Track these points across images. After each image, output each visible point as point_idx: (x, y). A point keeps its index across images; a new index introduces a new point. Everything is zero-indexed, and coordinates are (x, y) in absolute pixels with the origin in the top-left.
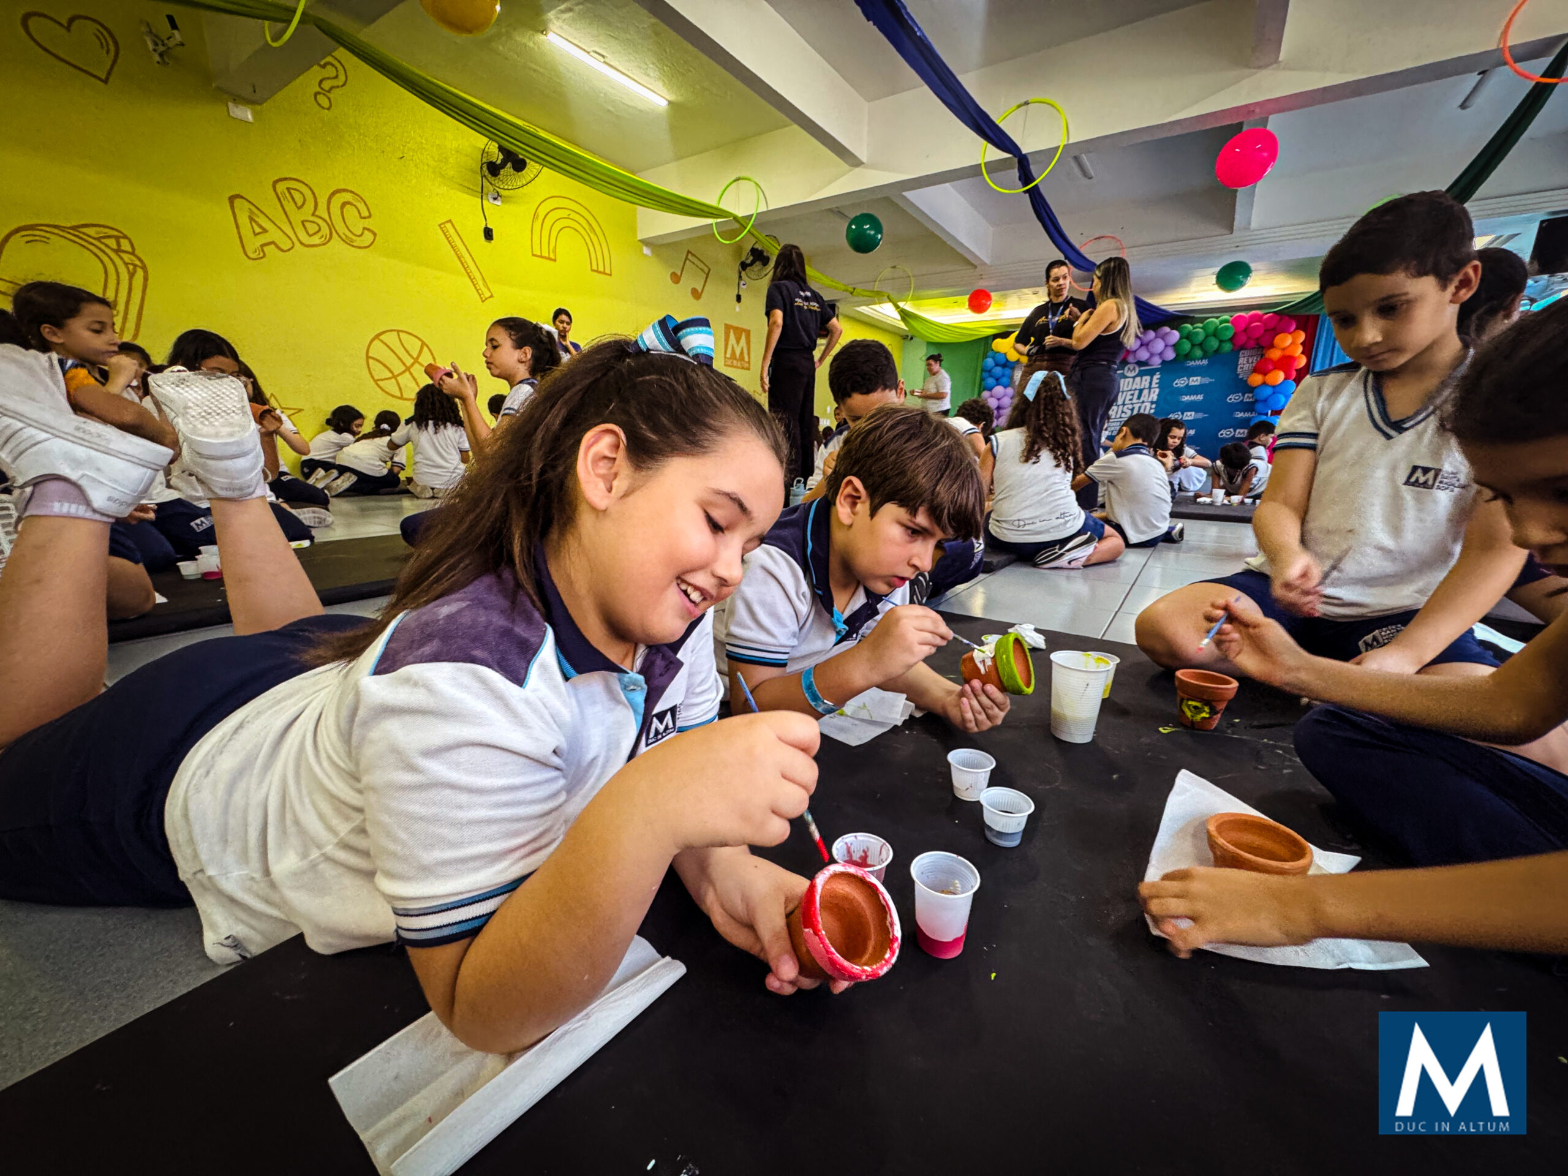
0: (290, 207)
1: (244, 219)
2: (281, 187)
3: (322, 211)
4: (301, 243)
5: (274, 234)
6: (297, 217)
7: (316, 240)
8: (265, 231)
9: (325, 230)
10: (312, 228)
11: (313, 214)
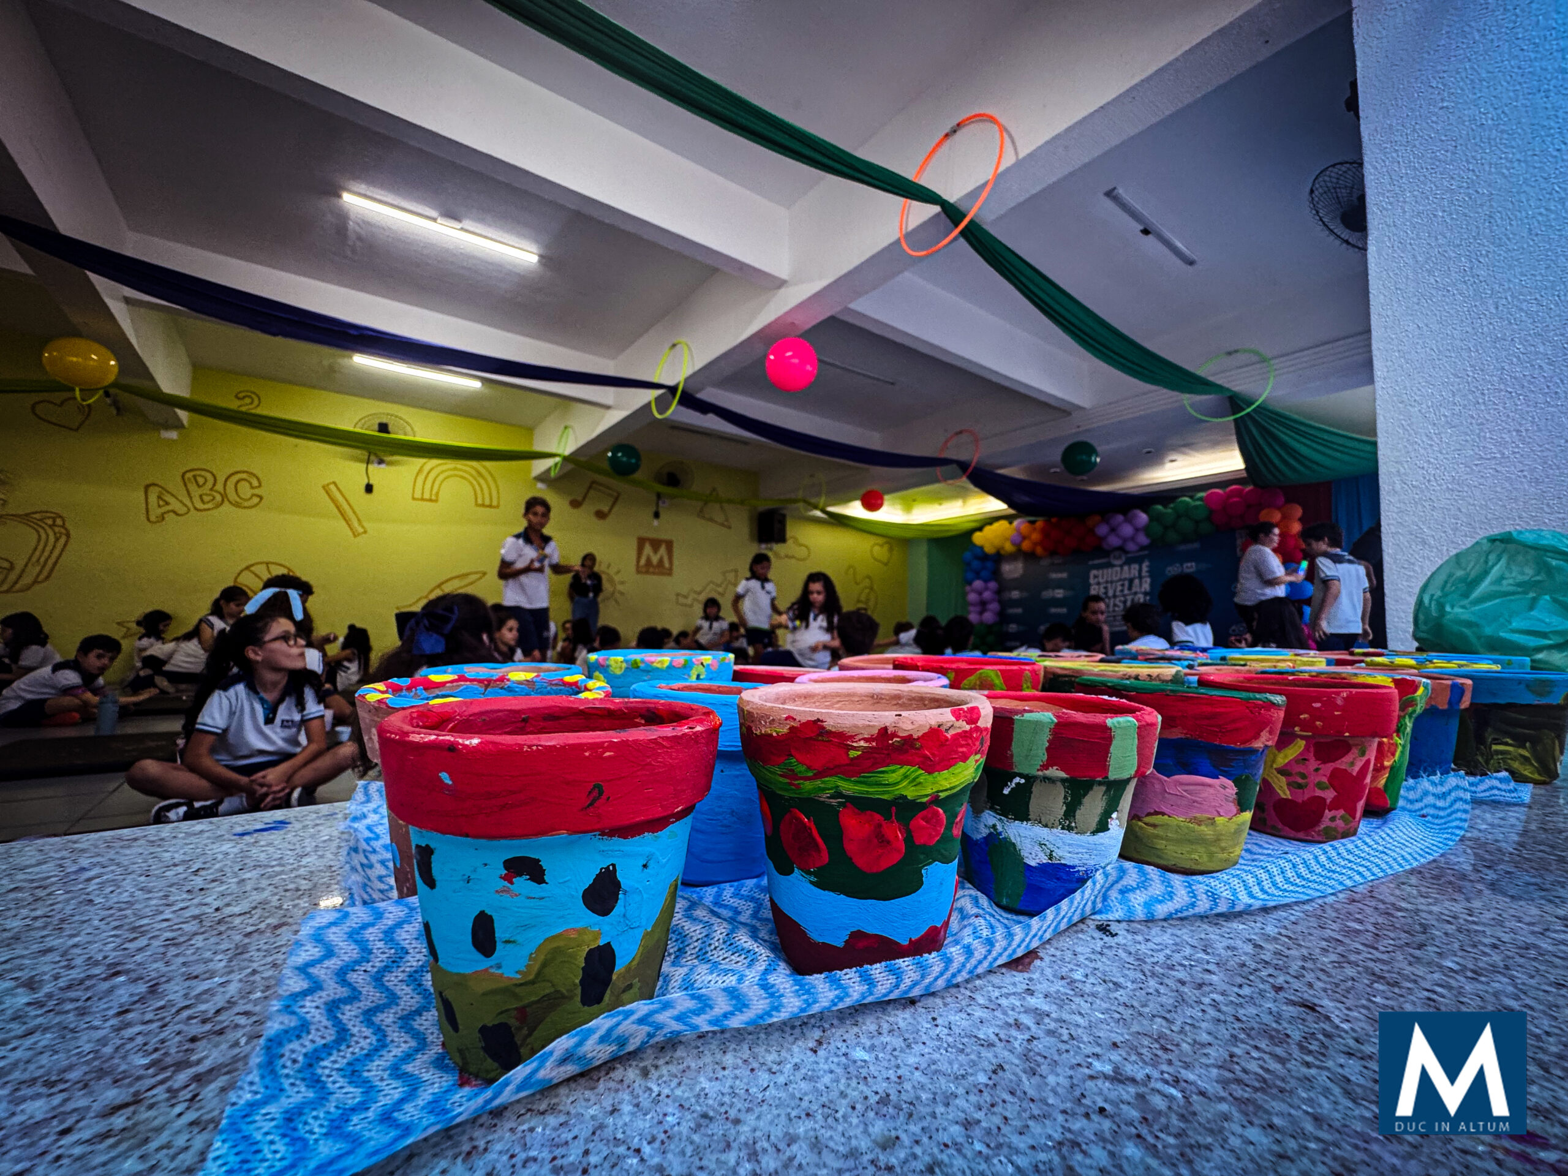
0: (192, 487)
1: (153, 498)
2: (189, 475)
3: (219, 487)
4: (196, 509)
5: (175, 505)
6: (196, 492)
7: (210, 506)
8: (167, 503)
9: (218, 498)
10: (206, 498)
11: (211, 489)
